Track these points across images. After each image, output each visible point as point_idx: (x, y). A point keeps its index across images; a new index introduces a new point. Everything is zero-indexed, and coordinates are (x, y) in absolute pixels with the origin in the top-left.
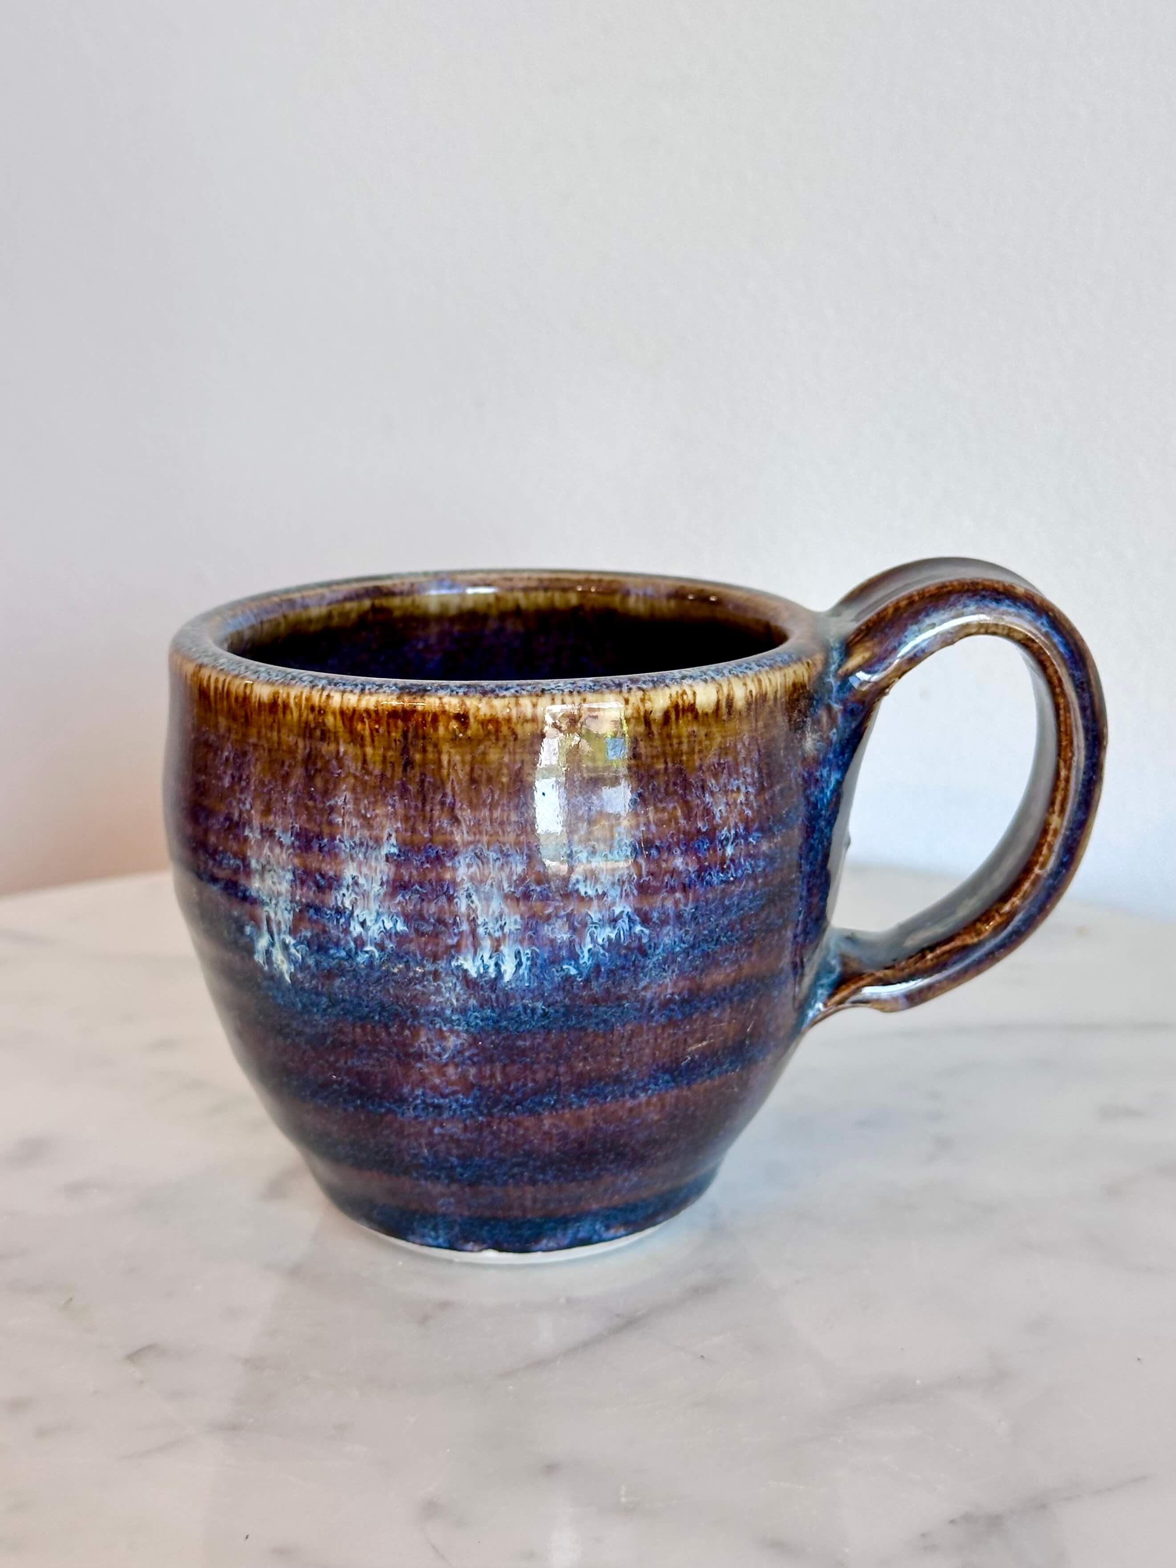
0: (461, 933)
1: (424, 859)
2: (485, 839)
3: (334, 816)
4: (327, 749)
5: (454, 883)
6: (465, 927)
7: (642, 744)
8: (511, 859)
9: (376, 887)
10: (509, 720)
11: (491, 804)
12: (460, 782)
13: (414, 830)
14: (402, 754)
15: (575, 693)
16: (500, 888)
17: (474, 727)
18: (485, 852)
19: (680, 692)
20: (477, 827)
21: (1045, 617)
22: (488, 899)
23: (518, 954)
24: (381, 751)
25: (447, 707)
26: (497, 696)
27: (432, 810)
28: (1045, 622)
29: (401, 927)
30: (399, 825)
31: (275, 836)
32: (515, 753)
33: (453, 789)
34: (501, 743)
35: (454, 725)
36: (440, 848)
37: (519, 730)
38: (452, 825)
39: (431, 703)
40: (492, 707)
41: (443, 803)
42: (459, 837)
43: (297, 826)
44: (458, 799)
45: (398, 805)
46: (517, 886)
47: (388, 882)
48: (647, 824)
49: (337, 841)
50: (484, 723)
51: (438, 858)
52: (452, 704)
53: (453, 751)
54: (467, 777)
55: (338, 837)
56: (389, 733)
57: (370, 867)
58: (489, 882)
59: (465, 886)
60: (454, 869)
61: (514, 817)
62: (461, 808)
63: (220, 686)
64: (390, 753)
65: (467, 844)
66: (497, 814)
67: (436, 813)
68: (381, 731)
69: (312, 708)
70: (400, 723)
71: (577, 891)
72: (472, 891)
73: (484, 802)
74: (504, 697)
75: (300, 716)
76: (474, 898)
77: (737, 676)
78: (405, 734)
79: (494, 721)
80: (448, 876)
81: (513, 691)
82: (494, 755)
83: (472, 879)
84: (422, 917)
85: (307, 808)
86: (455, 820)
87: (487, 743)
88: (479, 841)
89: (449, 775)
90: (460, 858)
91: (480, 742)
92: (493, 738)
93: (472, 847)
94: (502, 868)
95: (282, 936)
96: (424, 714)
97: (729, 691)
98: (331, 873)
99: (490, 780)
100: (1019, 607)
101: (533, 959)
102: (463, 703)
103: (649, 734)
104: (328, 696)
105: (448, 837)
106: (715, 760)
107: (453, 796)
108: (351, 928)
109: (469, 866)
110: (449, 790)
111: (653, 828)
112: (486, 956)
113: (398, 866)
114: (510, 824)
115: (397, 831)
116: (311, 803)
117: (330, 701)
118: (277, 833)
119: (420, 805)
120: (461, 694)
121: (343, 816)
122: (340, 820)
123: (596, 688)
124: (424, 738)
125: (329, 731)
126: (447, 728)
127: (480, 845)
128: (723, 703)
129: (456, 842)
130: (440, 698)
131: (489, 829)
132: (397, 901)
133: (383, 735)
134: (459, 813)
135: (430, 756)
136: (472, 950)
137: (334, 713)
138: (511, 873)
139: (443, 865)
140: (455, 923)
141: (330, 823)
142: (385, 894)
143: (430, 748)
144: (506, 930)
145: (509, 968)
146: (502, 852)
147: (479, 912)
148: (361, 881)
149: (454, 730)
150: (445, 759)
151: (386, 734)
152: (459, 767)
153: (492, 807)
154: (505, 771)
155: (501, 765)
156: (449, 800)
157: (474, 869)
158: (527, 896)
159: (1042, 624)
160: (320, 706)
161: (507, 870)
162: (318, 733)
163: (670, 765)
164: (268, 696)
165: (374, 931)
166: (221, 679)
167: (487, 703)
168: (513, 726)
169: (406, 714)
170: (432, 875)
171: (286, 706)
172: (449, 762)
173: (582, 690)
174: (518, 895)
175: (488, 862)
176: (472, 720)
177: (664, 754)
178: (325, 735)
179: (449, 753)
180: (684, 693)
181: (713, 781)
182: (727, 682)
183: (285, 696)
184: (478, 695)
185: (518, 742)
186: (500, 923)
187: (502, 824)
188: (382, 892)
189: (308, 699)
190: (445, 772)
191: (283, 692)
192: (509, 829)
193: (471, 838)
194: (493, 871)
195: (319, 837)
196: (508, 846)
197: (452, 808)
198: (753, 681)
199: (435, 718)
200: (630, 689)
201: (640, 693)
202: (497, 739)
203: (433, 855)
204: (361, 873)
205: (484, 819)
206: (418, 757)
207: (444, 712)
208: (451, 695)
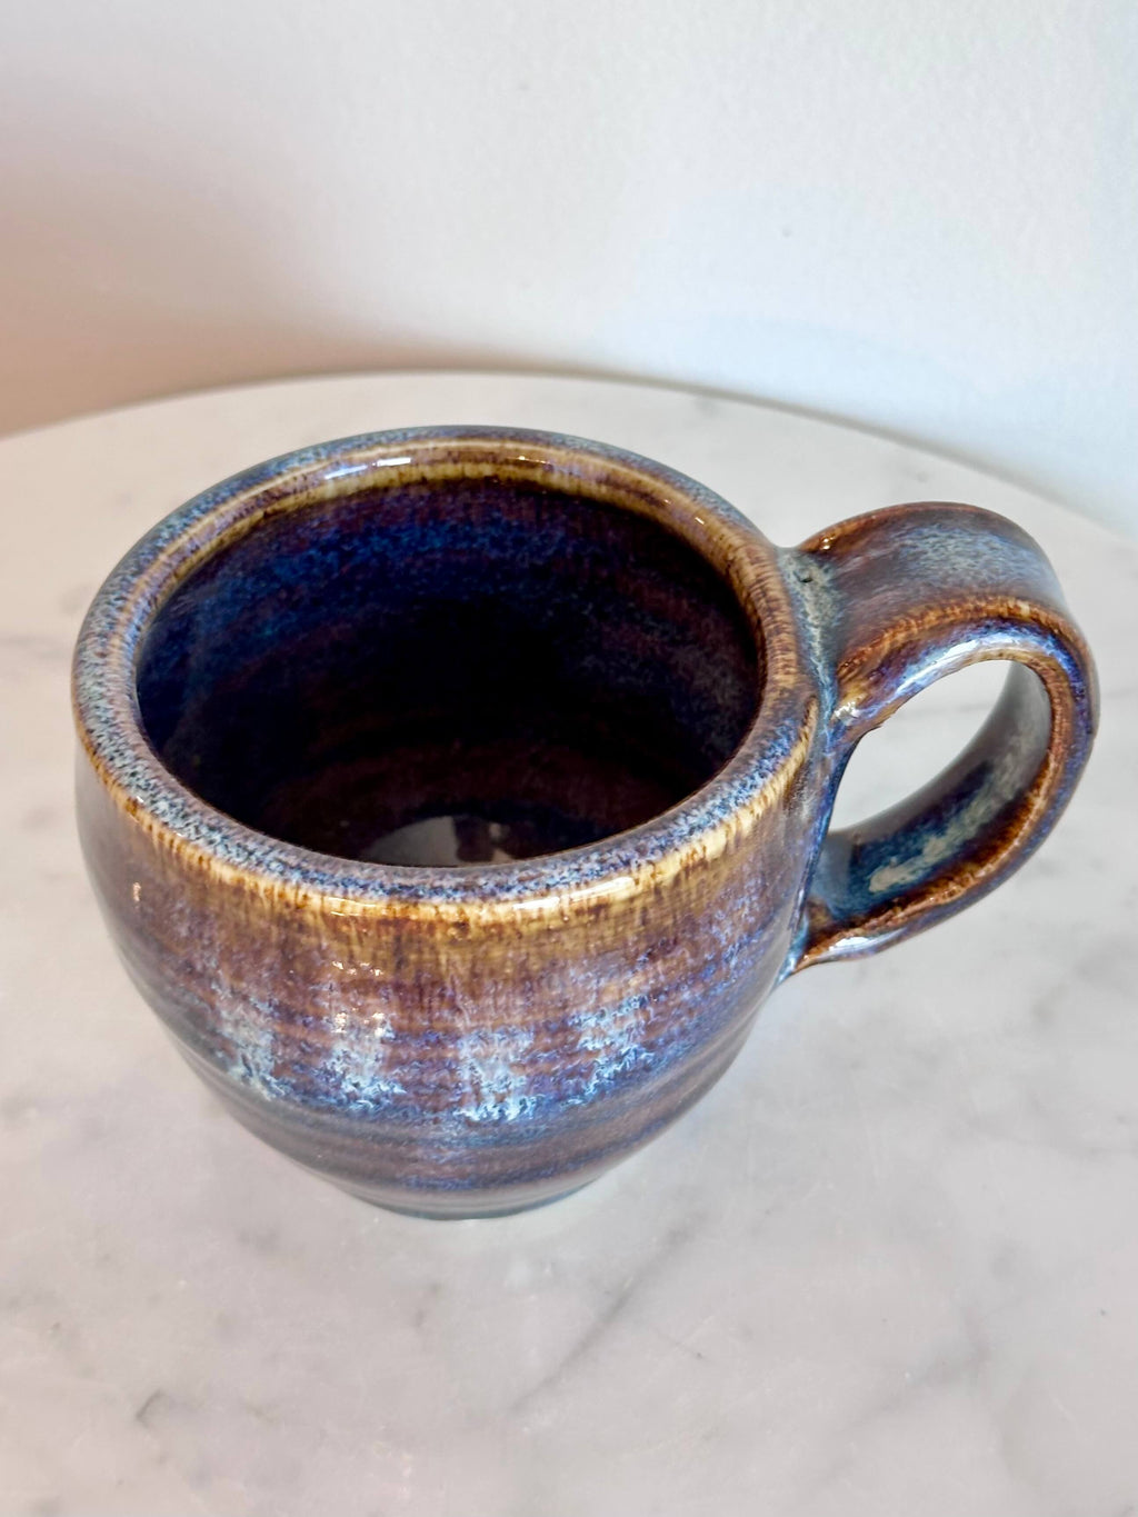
0: (463, 1094)
1: (423, 1043)
2: (489, 1023)
3: (318, 1000)
4: (307, 941)
5: (456, 1060)
6: (468, 1089)
7: (651, 911)
8: (517, 1037)
9: (371, 1062)
10: (513, 923)
11: (495, 993)
12: (460, 977)
13: (411, 1019)
14: (395, 954)
15: (582, 885)
16: (506, 1059)
17: (474, 933)
18: (490, 1035)
19: (690, 852)
20: (480, 1015)
21: (1050, 637)
22: (493, 1068)
23: (523, 1102)
24: (371, 950)
25: (444, 917)
26: (499, 901)
27: (430, 1002)
28: (1051, 644)
29: (398, 1090)
30: (394, 1014)
31: (249, 1002)
32: (519, 948)
33: (453, 982)
34: (505, 942)
35: (453, 932)
36: (441, 1034)
37: (524, 929)
38: (453, 1015)
39: (426, 911)
40: (493, 913)
41: (442, 996)
42: (460, 1024)
43: (276, 1000)
44: (458, 991)
45: (391, 997)
46: (523, 1057)
47: (383, 1059)
48: (656, 977)
49: (324, 1022)
50: (485, 928)
51: (439, 1042)
52: (450, 912)
53: (451, 952)
54: (468, 973)
55: (325, 1018)
56: (379, 936)
57: (363, 1047)
58: (495, 1056)
59: (469, 1062)
60: (456, 1050)
61: (519, 1002)
62: (462, 999)
63: (167, 844)
64: (381, 953)
65: (469, 1030)
66: (502, 1001)
67: (436, 1003)
68: (370, 934)
69: (287, 905)
70: (391, 929)
71: (586, 1048)
72: (475, 1065)
73: (488, 991)
74: (507, 901)
75: (273, 907)
76: (478, 1069)
77: (744, 805)
78: (398, 939)
79: (498, 925)
80: (450, 1055)
81: (515, 891)
82: (497, 953)
83: (475, 1056)
84: (420, 1083)
85: (286, 987)
86: (456, 1010)
87: (489, 943)
88: (483, 1026)
89: (448, 970)
90: (464, 1041)
91: (481, 943)
92: (496, 939)
93: (475, 1031)
94: (508, 1045)
95: (261, 1074)
96: (418, 923)
97: (737, 827)
98: (319, 1045)
99: (492, 973)
100: (1025, 633)
101: (538, 1104)
102: (462, 912)
103: (659, 900)
104: (305, 897)
105: (448, 1024)
106: (722, 893)
107: (454, 989)
108: (343, 1086)
109: (472, 1047)
110: (448, 985)
111: (662, 978)
112: (490, 1107)
113: (395, 1047)
114: (516, 1009)
115: (392, 1019)
116: (290, 983)
117: (308, 903)
118: (252, 999)
119: (417, 998)
120: (458, 900)
121: (330, 1001)
122: (327, 1004)
123: (603, 873)
124: (419, 942)
125: (308, 926)
126: (445, 934)
127: (484, 1029)
128: (732, 842)
129: (458, 1028)
130: (436, 907)
131: (493, 1014)
132: (394, 1073)
133: (372, 937)
134: (459, 1004)
135: (427, 956)
136: (475, 1103)
137: (313, 913)
138: (518, 1048)
139: (444, 1047)
140: (457, 1087)
141: (315, 1005)
142: (381, 1068)
143: (426, 950)
144: (511, 1087)
145: (513, 1112)
146: (507, 1032)
147: (482, 1079)
148: (353, 1055)
149: (453, 936)
150: (443, 959)
151: (376, 937)
152: (458, 965)
153: (496, 995)
154: (509, 963)
155: (505, 959)
156: (449, 993)
157: (478, 1048)
158: (533, 1062)
159: (1048, 646)
160: (296, 904)
161: (514, 1046)
162: (295, 925)
163: (679, 917)
164: (232, 879)
165: (369, 1091)
166: (168, 837)
167: (489, 910)
168: (517, 927)
169: (398, 923)
170: (434, 1055)
171: (254, 895)
172: (448, 960)
173: (589, 879)
174: (524, 1062)
175: (493, 1041)
176: (472, 926)
177: (674, 911)
178: (302, 928)
179: (448, 953)
180: (695, 852)
181: (720, 912)
182: (735, 819)
183: (252, 885)
184: (478, 901)
185: (523, 940)
186: (505, 1083)
187: (507, 1009)
188: (378, 1065)
189: (281, 895)
190: (443, 969)
191: (249, 881)
192: (515, 1013)
193: (474, 1024)
194: (499, 1048)
195: (304, 1014)
196: (514, 1027)
197: (453, 999)
198: (760, 803)
199: (432, 927)
200: (639, 866)
201: (650, 869)
202: (501, 939)
203: (433, 1039)
204: (353, 1049)
205: (489, 1006)
206: (413, 957)
207: (441, 921)
208: (448, 903)
